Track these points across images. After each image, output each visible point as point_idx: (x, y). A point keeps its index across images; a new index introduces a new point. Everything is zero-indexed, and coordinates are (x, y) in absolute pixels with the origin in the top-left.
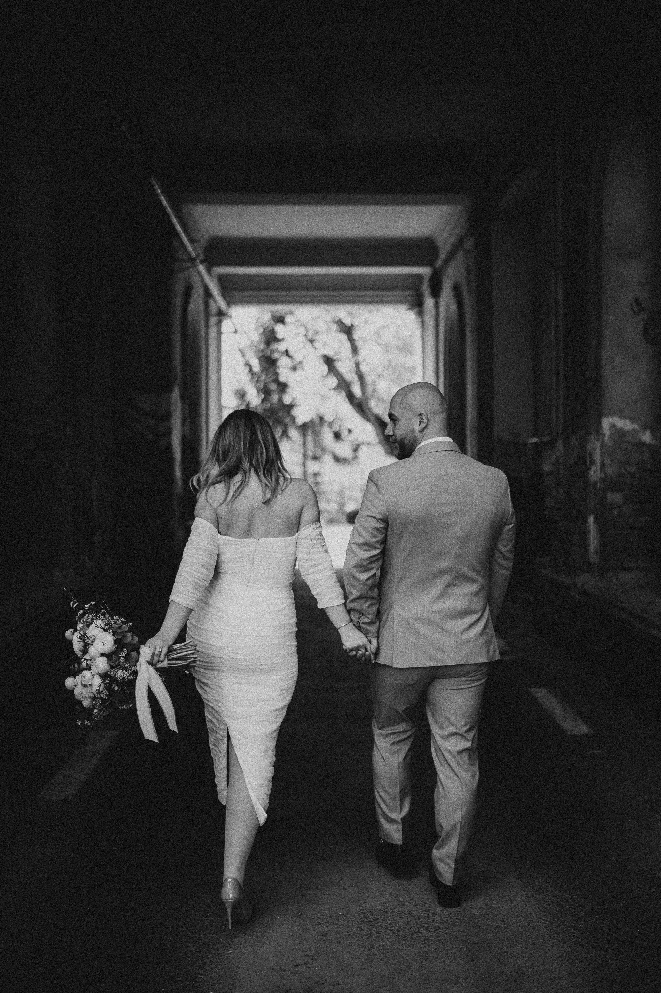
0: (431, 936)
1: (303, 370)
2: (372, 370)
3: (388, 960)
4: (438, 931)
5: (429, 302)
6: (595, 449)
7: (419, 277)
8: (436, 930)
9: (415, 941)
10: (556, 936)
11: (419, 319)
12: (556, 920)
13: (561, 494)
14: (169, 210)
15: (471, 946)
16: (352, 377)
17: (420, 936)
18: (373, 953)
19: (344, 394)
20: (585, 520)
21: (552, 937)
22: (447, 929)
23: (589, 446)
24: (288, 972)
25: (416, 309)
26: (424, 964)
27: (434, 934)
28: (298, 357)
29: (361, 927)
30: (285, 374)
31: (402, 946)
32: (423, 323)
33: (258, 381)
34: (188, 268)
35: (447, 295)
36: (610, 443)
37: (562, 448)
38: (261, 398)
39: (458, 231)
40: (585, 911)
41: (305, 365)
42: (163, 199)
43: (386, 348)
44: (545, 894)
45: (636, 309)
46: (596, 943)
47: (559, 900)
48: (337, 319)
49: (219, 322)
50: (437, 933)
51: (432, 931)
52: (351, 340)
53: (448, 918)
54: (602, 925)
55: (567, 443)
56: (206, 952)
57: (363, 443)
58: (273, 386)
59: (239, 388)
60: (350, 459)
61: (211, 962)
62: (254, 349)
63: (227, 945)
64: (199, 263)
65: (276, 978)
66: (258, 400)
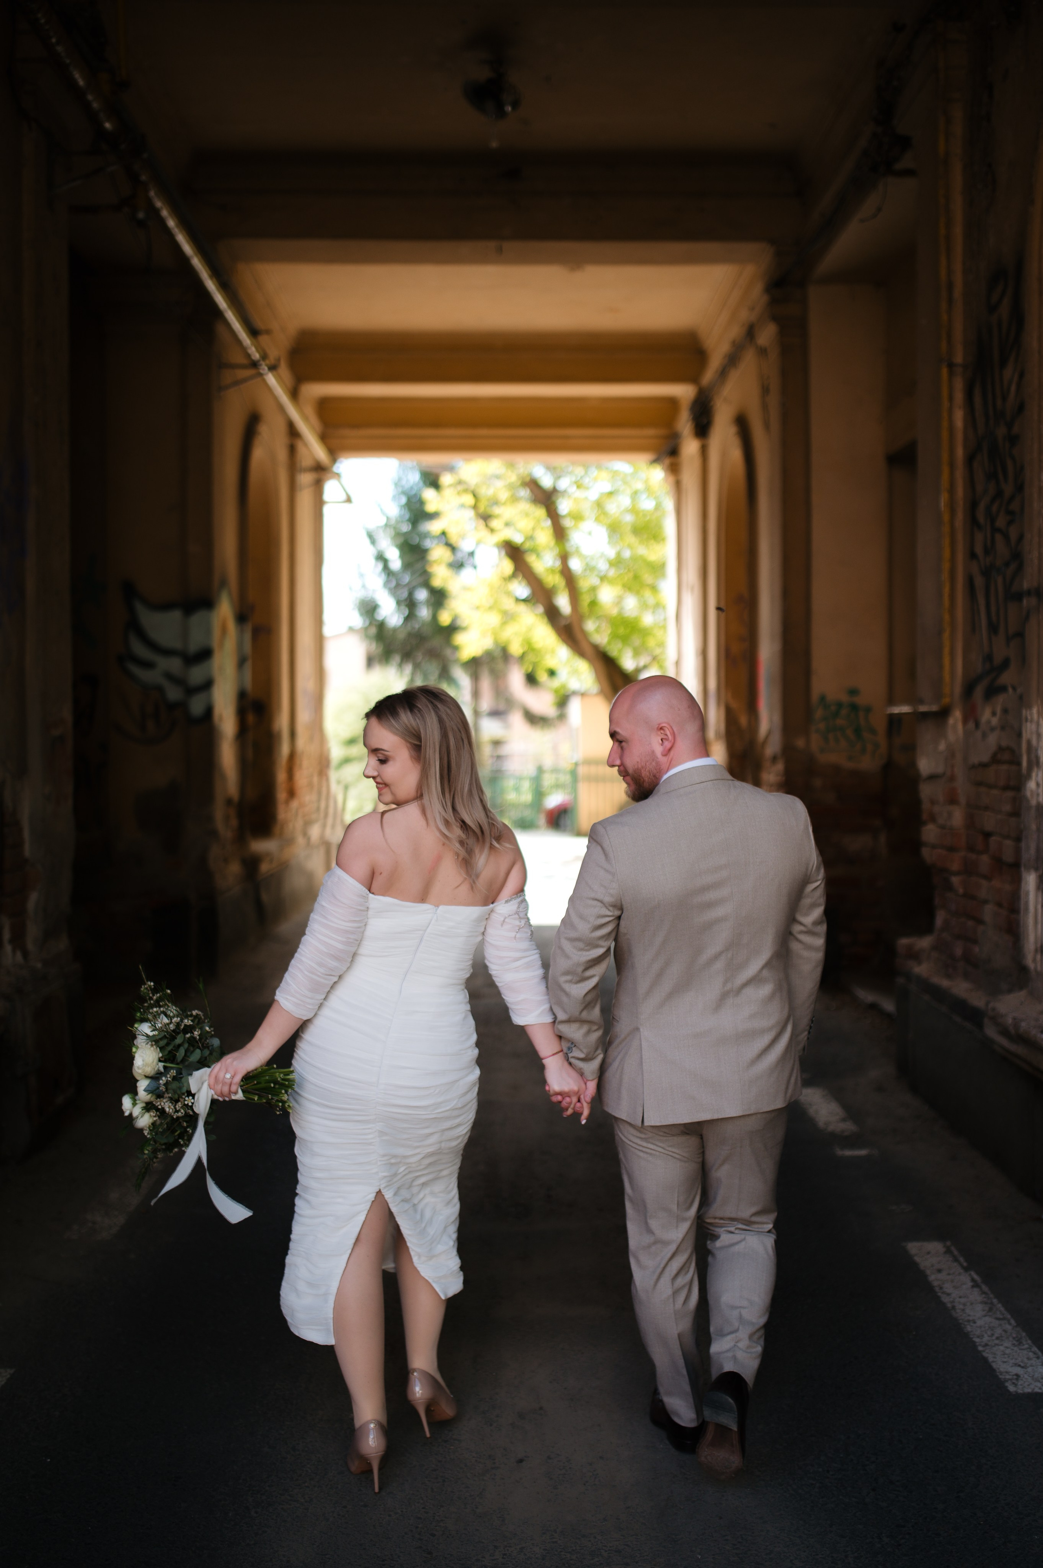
1: (475, 567)
2: (589, 568)
5: (690, 447)
7: (672, 403)
11: (671, 479)
13: (958, 817)
14: (197, 262)
16: (554, 580)
19: (540, 609)
20: (1017, 881)
25: (667, 461)
28: (466, 546)
30: (441, 575)
33: (398, 585)
34: (247, 379)
35: (723, 432)
37: (960, 726)
38: (404, 614)
39: (745, 315)
41: (477, 559)
42: (181, 238)
43: (614, 529)
48: (528, 479)
49: (318, 486)
52: (553, 514)
57: (574, 693)
58: (422, 595)
59: (366, 598)
60: (553, 719)
62: (392, 532)
64: (267, 371)
66: (399, 618)
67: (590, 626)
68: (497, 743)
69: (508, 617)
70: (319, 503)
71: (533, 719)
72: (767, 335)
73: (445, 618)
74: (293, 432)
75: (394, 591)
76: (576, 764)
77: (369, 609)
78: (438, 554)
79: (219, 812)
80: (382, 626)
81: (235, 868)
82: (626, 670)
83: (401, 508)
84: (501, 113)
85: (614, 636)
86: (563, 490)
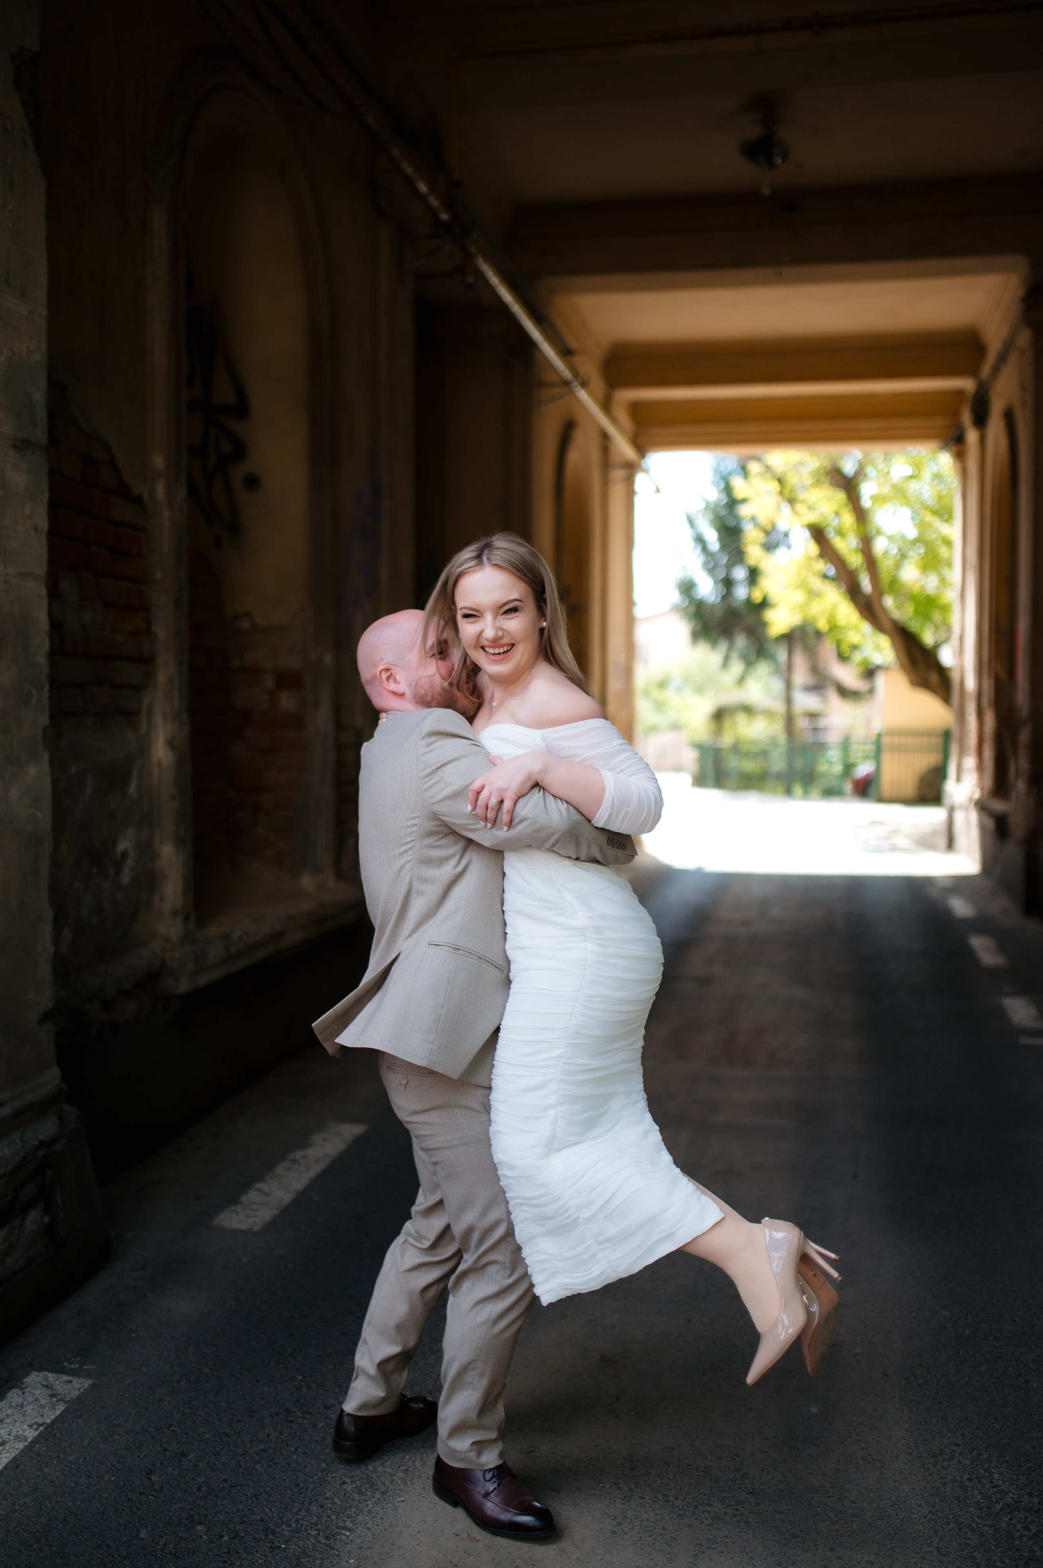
0: (726, 1513)
3: (642, 1544)
4: (739, 1507)
5: (972, 436)
8: (738, 1504)
9: (696, 1519)
10: (936, 1540)
11: (958, 465)
12: (946, 1512)
15: (785, 1539)
16: (855, 560)
17: (708, 1512)
18: (623, 1530)
19: (844, 588)
21: (928, 1541)
22: (757, 1504)
27: (731, 1511)
29: (619, 1484)
30: (755, 555)
31: (673, 1525)
33: (716, 566)
34: (560, 397)
35: (996, 425)
38: (721, 592)
40: (1004, 1503)
41: (792, 538)
43: (916, 510)
44: (945, 1464)
46: (1002, 1562)
47: (967, 1477)
48: (831, 468)
50: (738, 1510)
51: (731, 1506)
53: (765, 1487)
54: (1024, 1532)
56: (367, 1495)
57: (879, 667)
58: (740, 573)
59: (685, 578)
60: (864, 693)
61: (369, 1512)
62: (711, 516)
63: (402, 1486)
64: (579, 388)
65: (457, 1551)
66: (717, 597)
67: (889, 602)
68: (813, 716)
69: (812, 594)
70: (630, 493)
71: (844, 692)
72: (1025, 338)
73: (757, 597)
74: (605, 437)
75: (711, 570)
76: (879, 735)
77: (687, 587)
78: (752, 537)
80: (700, 604)
82: (927, 645)
83: (720, 493)
84: (771, 164)
85: (917, 612)
86: (865, 475)
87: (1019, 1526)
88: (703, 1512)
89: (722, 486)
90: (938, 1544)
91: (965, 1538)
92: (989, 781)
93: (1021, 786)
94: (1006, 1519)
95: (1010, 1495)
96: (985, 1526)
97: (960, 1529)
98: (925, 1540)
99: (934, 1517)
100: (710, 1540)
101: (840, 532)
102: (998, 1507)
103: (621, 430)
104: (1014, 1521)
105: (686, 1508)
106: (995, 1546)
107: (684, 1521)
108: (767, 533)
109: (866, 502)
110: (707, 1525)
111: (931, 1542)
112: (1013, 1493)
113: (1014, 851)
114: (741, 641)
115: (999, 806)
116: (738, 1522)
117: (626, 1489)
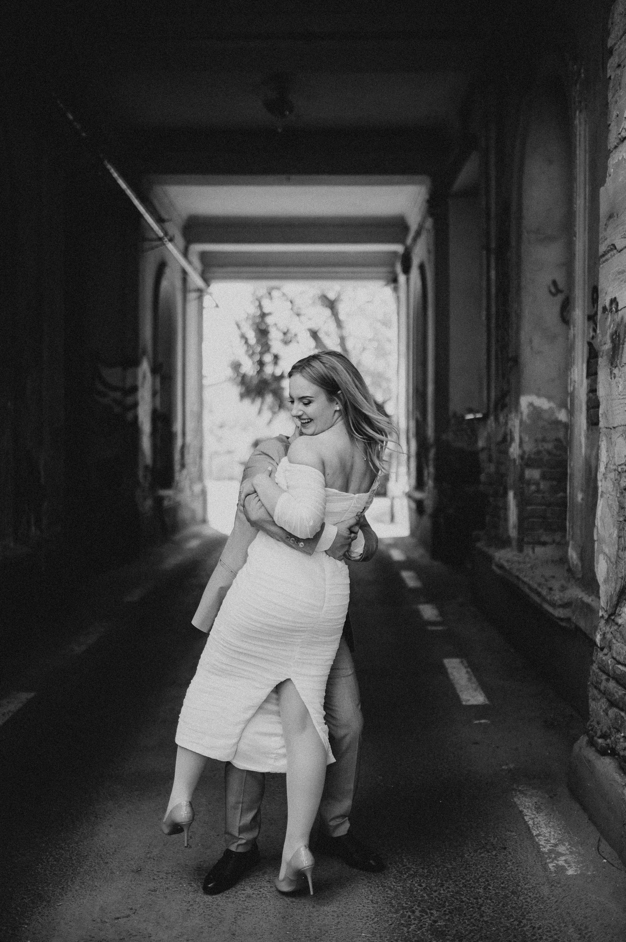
0: (253, 894)
4: (261, 890)
5: (402, 278)
6: (515, 426)
9: (236, 898)
11: (395, 295)
12: (377, 882)
13: (492, 469)
14: (129, 192)
17: (243, 894)
18: (193, 909)
23: (510, 423)
24: (108, 925)
25: (392, 286)
26: (236, 920)
27: (257, 892)
29: (191, 883)
30: (276, 347)
32: (398, 298)
33: (253, 353)
34: (157, 247)
35: (415, 272)
36: (528, 422)
38: (257, 369)
45: (553, 290)
46: (407, 904)
48: (321, 294)
49: (200, 298)
50: (260, 891)
52: (335, 314)
54: (419, 887)
55: (497, 419)
56: (38, 903)
58: (268, 358)
59: (235, 360)
61: (39, 913)
62: (250, 322)
63: (60, 897)
64: (168, 242)
65: (94, 929)
66: (254, 371)
70: (201, 308)
72: (429, 223)
73: (278, 372)
74: (184, 273)
75: (251, 355)
77: (236, 366)
78: (275, 336)
79: (141, 473)
80: (244, 376)
81: (149, 503)
84: (283, 115)
86: (342, 300)
87: (416, 885)
88: (240, 894)
89: (257, 303)
90: (372, 898)
91: (387, 894)
92: (413, 482)
93: (430, 483)
94: (410, 882)
95: (413, 869)
96: (398, 886)
97: (384, 889)
98: (365, 897)
99: (370, 884)
100: (244, 908)
101: (327, 334)
102: (405, 876)
103: (195, 269)
104: (414, 882)
105: (230, 893)
106: (403, 896)
107: (230, 900)
108: (285, 334)
109: (341, 317)
110: (243, 901)
111: (369, 897)
112: (414, 868)
113: (426, 521)
114: (269, 399)
115: (418, 495)
116: (261, 897)
117: (196, 886)
